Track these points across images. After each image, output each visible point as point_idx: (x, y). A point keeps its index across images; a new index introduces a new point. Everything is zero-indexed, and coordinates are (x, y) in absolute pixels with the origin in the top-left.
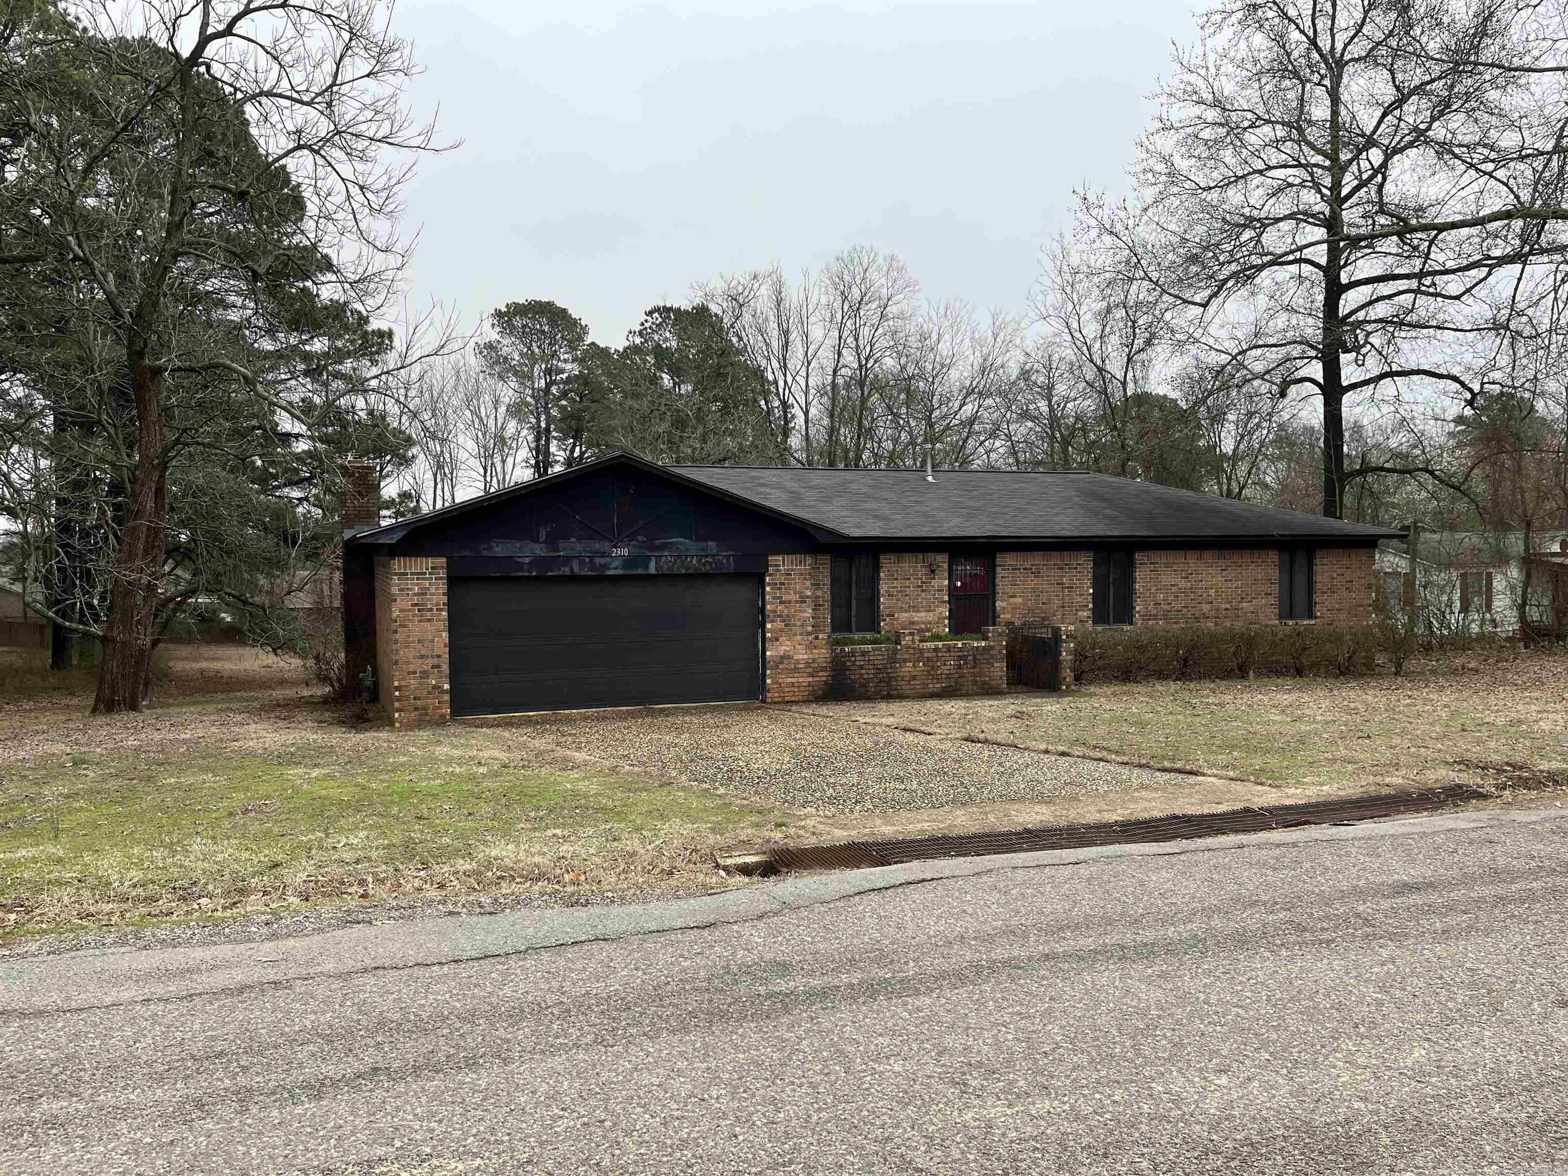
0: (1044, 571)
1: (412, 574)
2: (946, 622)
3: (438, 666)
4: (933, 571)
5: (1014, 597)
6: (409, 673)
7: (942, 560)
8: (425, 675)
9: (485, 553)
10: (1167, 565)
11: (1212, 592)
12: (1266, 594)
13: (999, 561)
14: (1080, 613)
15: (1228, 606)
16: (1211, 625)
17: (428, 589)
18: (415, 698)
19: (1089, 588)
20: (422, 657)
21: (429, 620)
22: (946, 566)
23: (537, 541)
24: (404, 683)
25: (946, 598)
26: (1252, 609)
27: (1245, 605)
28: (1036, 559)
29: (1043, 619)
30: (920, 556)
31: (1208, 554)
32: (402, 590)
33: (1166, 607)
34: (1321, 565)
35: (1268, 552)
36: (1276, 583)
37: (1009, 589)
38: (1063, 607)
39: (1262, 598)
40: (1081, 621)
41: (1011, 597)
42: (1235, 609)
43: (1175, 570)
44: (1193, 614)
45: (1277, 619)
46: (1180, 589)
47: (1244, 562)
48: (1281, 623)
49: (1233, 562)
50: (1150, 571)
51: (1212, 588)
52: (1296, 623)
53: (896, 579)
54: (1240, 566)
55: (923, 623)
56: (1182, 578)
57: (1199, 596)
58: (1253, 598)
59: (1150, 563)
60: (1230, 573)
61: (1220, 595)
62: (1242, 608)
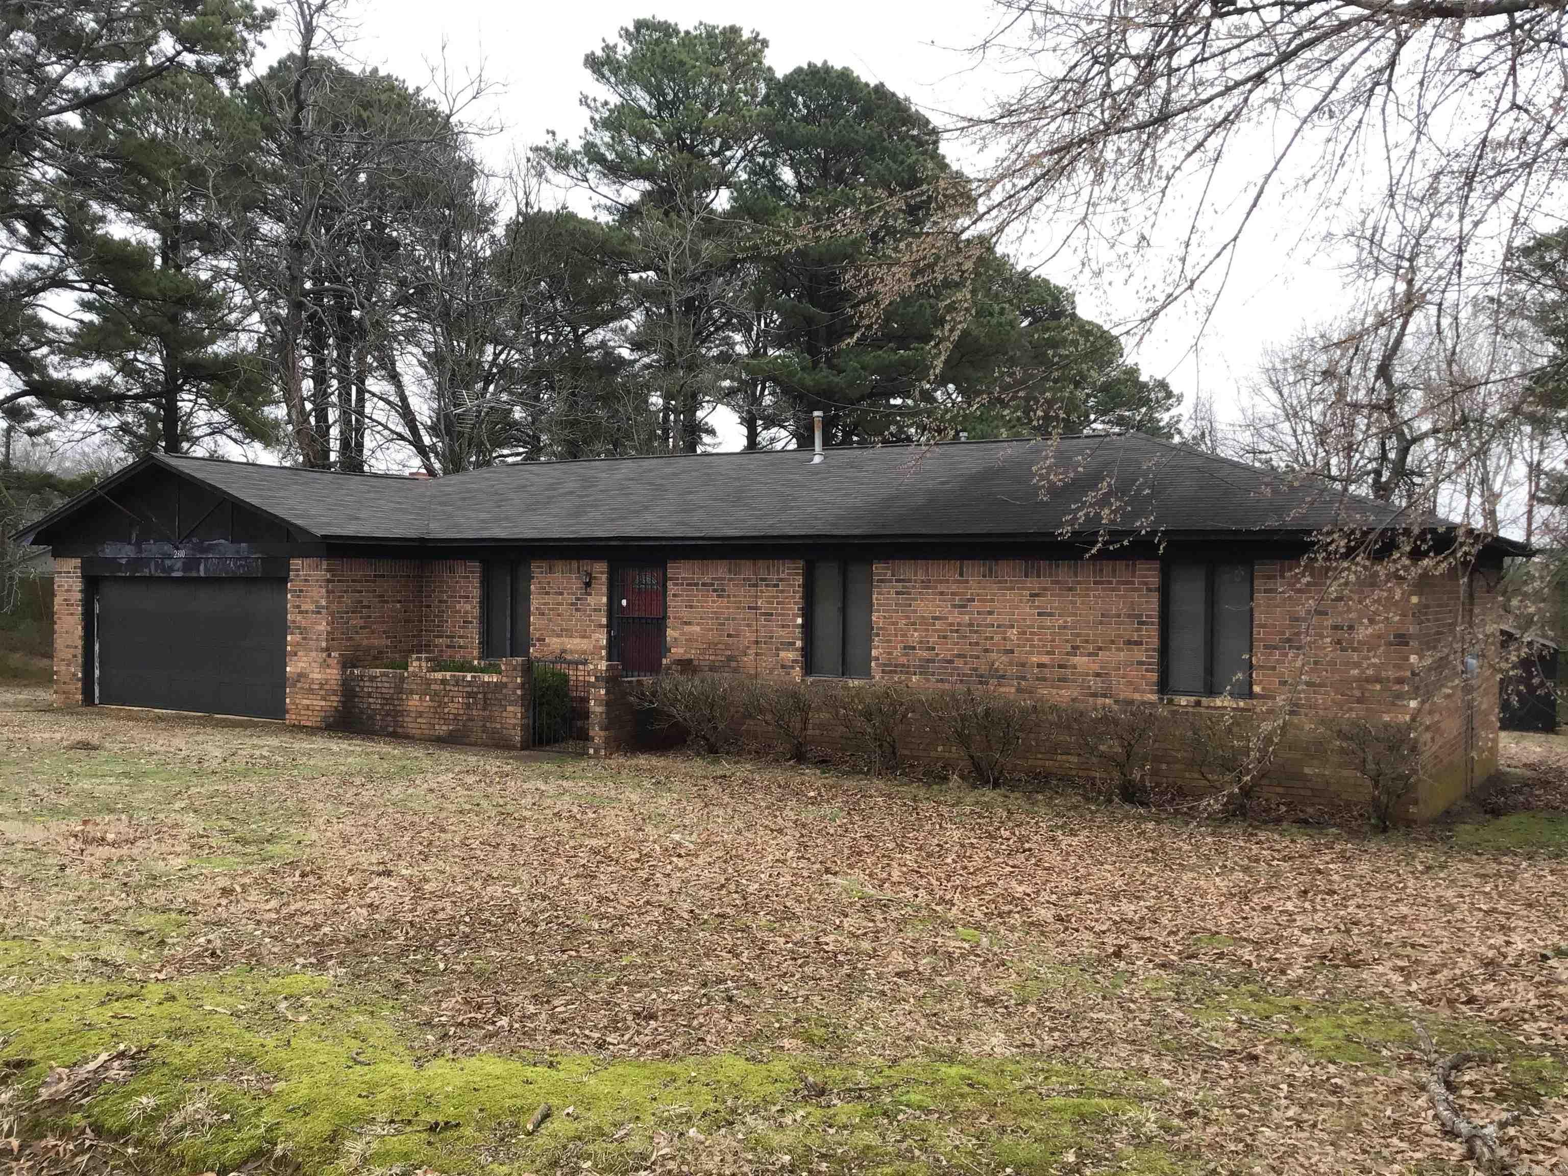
0: (730, 588)
1: (64, 573)
2: (604, 653)
3: (77, 656)
4: (588, 585)
5: (690, 623)
6: (61, 660)
7: (600, 570)
8: (70, 663)
9: (101, 555)
10: (926, 584)
11: (1013, 633)
12: (1129, 642)
13: (670, 572)
14: (782, 654)
15: (1045, 659)
16: (1009, 690)
17: (73, 586)
18: (63, 683)
19: (795, 616)
20: (69, 646)
21: (73, 614)
22: (604, 577)
23: (129, 543)
24: (58, 668)
25: (604, 621)
26: (1096, 667)
27: (1076, 660)
28: (719, 570)
29: (730, 658)
30: (575, 564)
31: (1005, 568)
33: (925, 654)
34: (1266, 591)
35: (1134, 565)
36: (1152, 623)
37: (685, 613)
38: (757, 642)
39: (1118, 649)
40: (783, 667)
41: (686, 623)
42: (1060, 666)
43: (942, 593)
44: (975, 669)
45: (1152, 692)
46: (951, 624)
47: (1079, 583)
48: (1162, 700)
49: (1057, 582)
50: (897, 593)
51: (1012, 627)
52: (1198, 704)
53: (547, 593)
54: (1070, 589)
55: (576, 652)
56: (954, 606)
57: (986, 639)
58: (1100, 649)
59: (897, 581)
60: (1050, 602)
61: (1027, 640)
62: (1074, 667)
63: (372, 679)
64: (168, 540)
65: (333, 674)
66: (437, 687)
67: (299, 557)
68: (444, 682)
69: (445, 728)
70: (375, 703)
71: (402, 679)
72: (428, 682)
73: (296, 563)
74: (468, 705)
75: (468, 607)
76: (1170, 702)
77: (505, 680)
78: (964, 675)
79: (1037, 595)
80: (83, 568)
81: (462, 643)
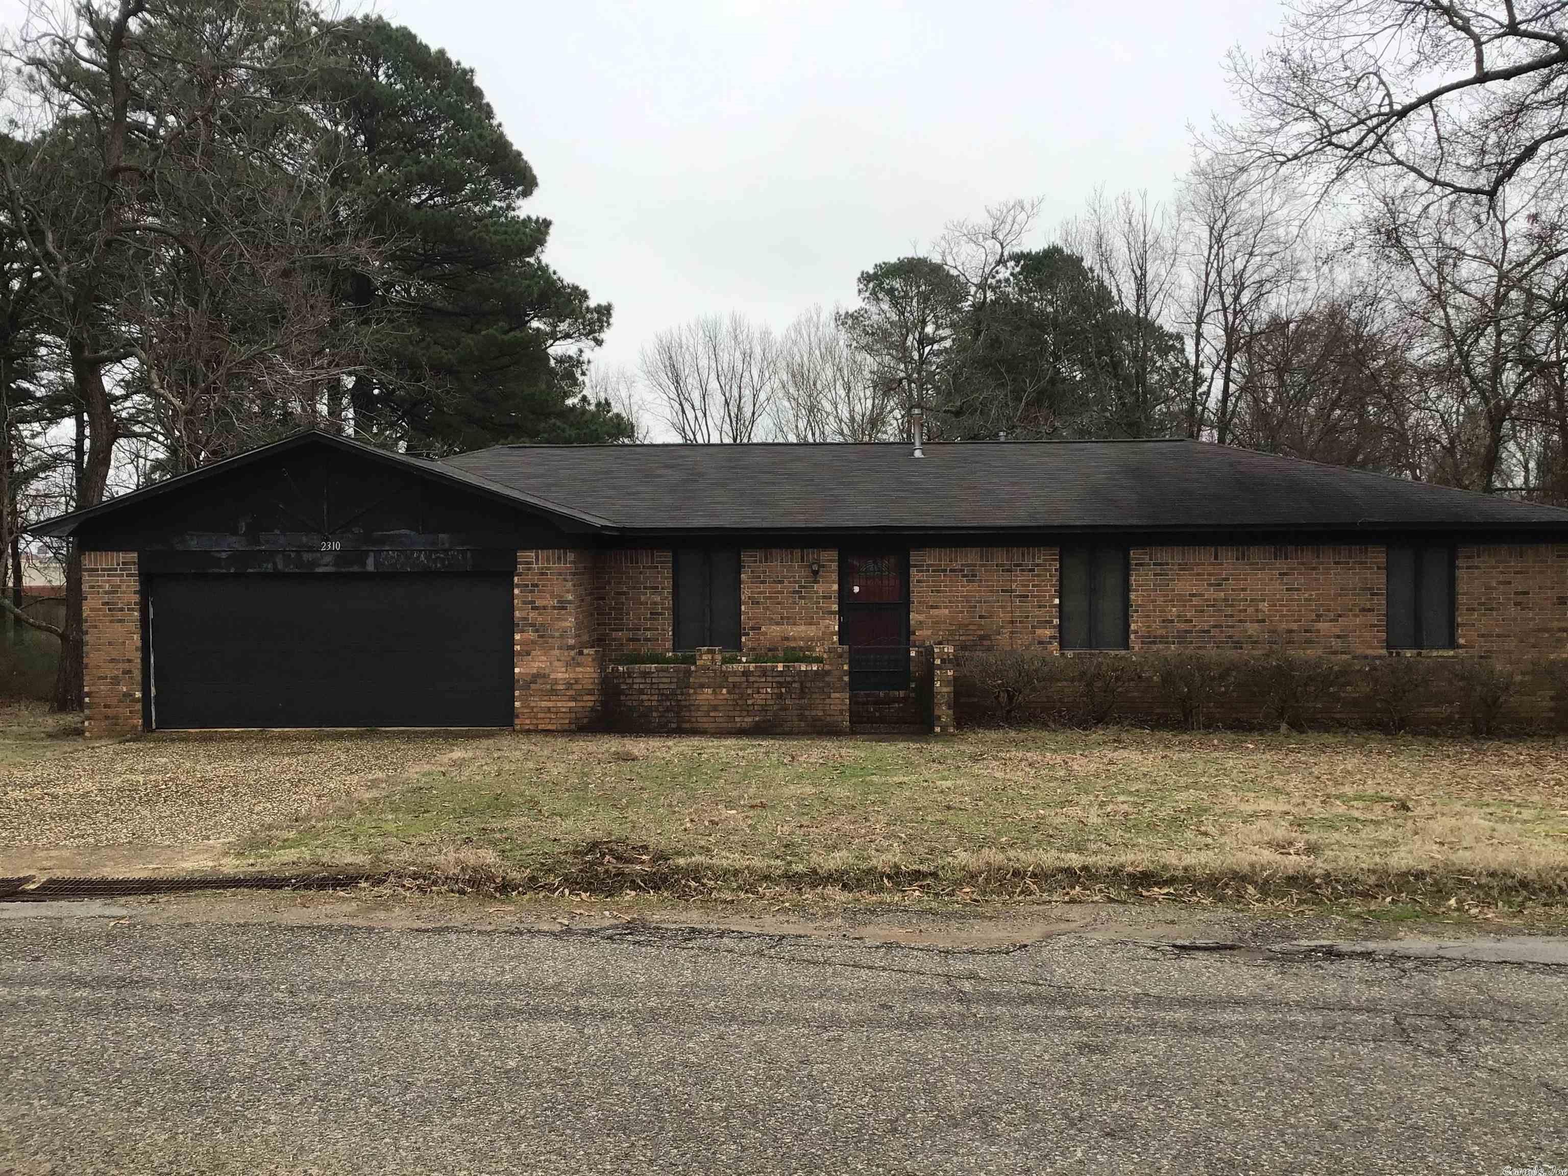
0: (982, 574)
1: (103, 570)
2: (835, 638)
3: (129, 672)
4: (815, 573)
5: (937, 607)
6: (100, 678)
7: (830, 559)
8: (116, 681)
9: (180, 547)
10: (1183, 567)
11: (1264, 606)
12: (1363, 610)
13: (913, 560)
14: (1039, 632)
15: (1293, 626)
16: (1261, 653)
17: (119, 587)
18: (105, 706)
19: (1054, 597)
20: (112, 661)
21: (120, 621)
22: (834, 566)
23: (235, 533)
24: (93, 689)
25: (835, 607)
26: (1337, 631)
27: (1320, 626)
28: (971, 557)
29: (982, 638)
30: (797, 553)
31: (1256, 554)
32: (93, 587)
33: (1183, 626)
34: (1468, 568)
35: (1366, 549)
36: (1382, 594)
37: (931, 599)
38: (1012, 622)
39: (1355, 616)
40: (1040, 643)
41: (932, 607)
42: (1306, 631)
43: (1198, 574)
44: (1230, 637)
45: (1382, 648)
46: (1207, 600)
47: (1322, 563)
48: (1391, 653)
49: (1303, 564)
50: (1155, 575)
51: (1264, 601)
52: (1419, 654)
53: (763, 582)
54: (1314, 569)
55: (802, 639)
56: (1210, 585)
57: (1240, 611)
58: (1340, 616)
59: (1154, 564)
60: (1298, 580)
61: (1277, 611)
62: (1318, 631)
63: (645, 674)
64: (312, 530)
66: (737, 679)
67: (530, 548)
68: (746, 673)
69: (750, 719)
70: (650, 700)
71: (688, 673)
73: (526, 555)
74: (780, 695)
75: (658, 599)
76: (1398, 654)
77: (827, 667)
78: (1221, 642)
79: (1285, 574)
80: (141, 564)
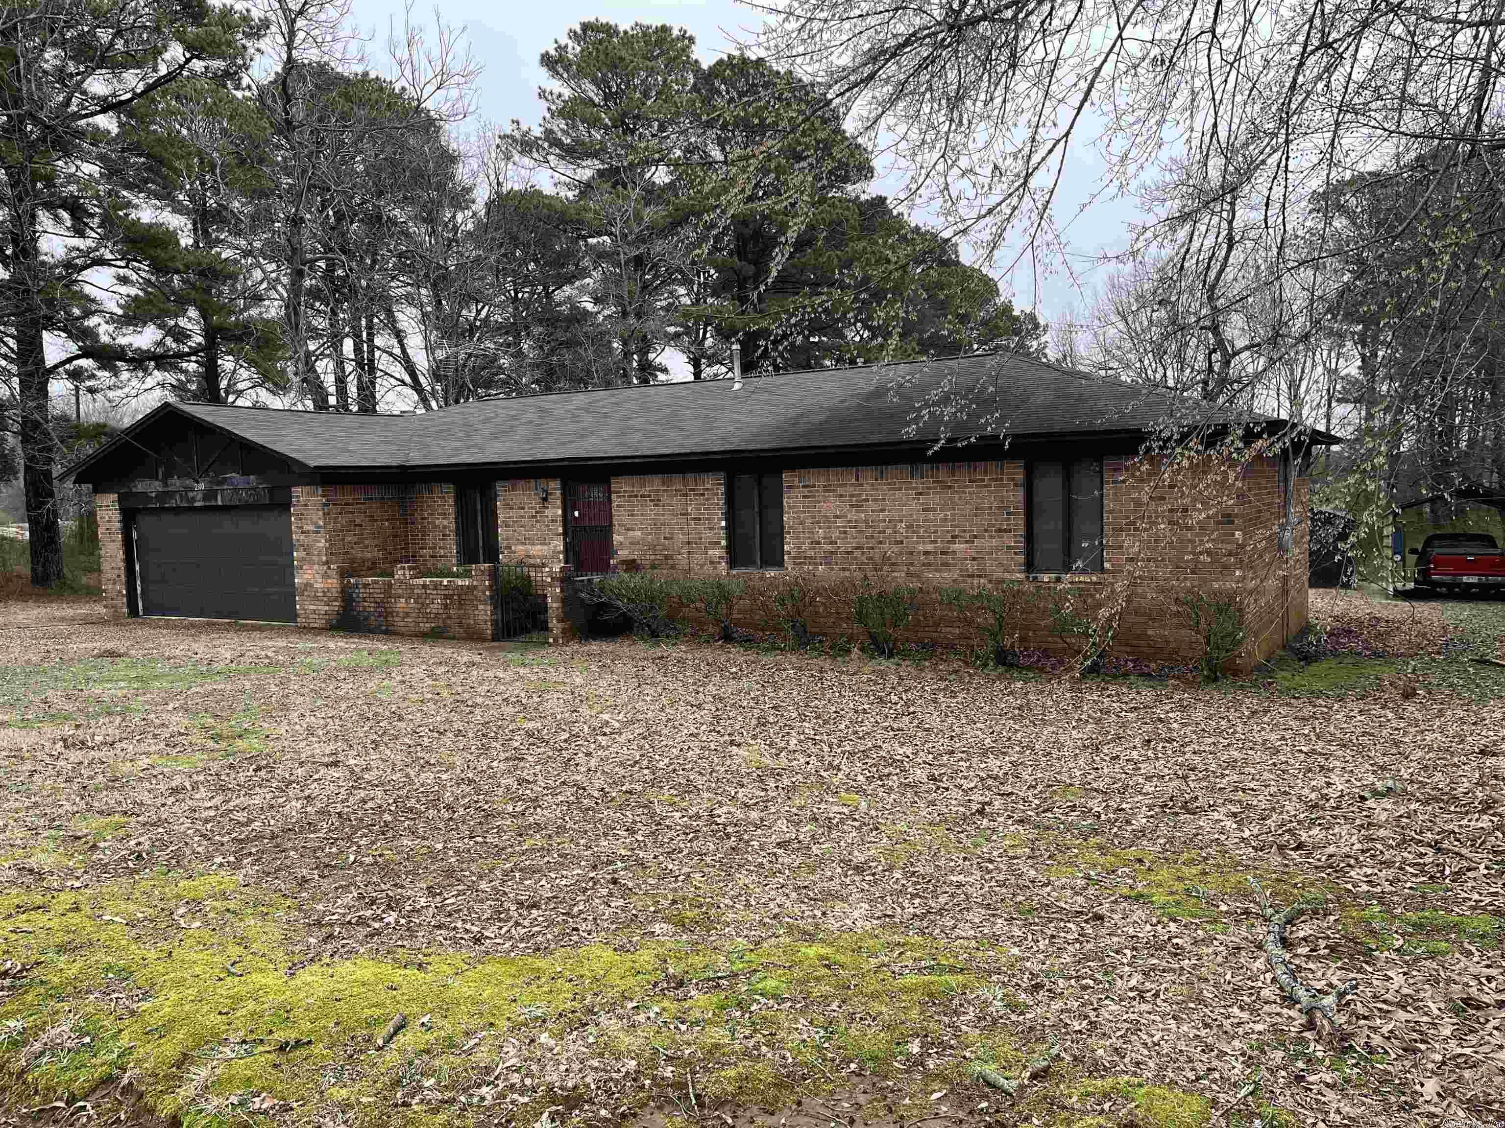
0: (665, 499)
1: (105, 506)
2: (561, 556)
3: (121, 576)
4: (545, 499)
5: (633, 529)
6: (108, 580)
7: (555, 486)
9: (134, 490)
10: (827, 489)
11: (901, 527)
12: (1000, 530)
13: (614, 487)
14: (710, 552)
15: (930, 547)
16: (900, 575)
17: (113, 517)
18: (111, 599)
19: (720, 519)
20: (113, 568)
21: (115, 541)
22: (558, 493)
23: (157, 479)
24: (106, 587)
25: (560, 530)
26: (973, 553)
27: (956, 547)
28: (654, 484)
29: (667, 557)
30: (533, 482)
31: (893, 472)
32: (101, 518)
33: (829, 547)
34: (1113, 482)
35: (1002, 465)
36: (1019, 514)
37: (626, 520)
38: (689, 543)
39: (991, 537)
40: (712, 563)
41: (628, 529)
42: (942, 553)
43: (841, 496)
44: (871, 559)
45: (1019, 571)
46: (850, 521)
47: (957, 481)
48: (1028, 577)
49: (938, 482)
50: (804, 497)
51: (902, 521)
52: (1058, 580)
53: (512, 508)
54: (950, 487)
55: (539, 557)
56: (852, 506)
57: (880, 532)
58: (975, 537)
59: (803, 487)
60: (934, 499)
61: (914, 532)
62: (954, 552)
63: (366, 586)
64: (188, 475)
65: (334, 583)
66: (419, 592)
67: (298, 485)
68: (424, 586)
69: (427, 625)
70: (370, 606)
71: (390, 585)
72: (412, 587)
73: (297, 491)
74: (446, 606)
75: (446, 523)
76: (1035, 578)
77: (475, 583)
78: (862, 564)
79: (921, 494)
80: (120, 501)
81: (442, 552)
